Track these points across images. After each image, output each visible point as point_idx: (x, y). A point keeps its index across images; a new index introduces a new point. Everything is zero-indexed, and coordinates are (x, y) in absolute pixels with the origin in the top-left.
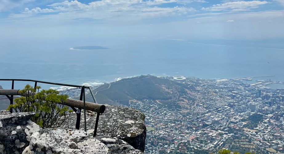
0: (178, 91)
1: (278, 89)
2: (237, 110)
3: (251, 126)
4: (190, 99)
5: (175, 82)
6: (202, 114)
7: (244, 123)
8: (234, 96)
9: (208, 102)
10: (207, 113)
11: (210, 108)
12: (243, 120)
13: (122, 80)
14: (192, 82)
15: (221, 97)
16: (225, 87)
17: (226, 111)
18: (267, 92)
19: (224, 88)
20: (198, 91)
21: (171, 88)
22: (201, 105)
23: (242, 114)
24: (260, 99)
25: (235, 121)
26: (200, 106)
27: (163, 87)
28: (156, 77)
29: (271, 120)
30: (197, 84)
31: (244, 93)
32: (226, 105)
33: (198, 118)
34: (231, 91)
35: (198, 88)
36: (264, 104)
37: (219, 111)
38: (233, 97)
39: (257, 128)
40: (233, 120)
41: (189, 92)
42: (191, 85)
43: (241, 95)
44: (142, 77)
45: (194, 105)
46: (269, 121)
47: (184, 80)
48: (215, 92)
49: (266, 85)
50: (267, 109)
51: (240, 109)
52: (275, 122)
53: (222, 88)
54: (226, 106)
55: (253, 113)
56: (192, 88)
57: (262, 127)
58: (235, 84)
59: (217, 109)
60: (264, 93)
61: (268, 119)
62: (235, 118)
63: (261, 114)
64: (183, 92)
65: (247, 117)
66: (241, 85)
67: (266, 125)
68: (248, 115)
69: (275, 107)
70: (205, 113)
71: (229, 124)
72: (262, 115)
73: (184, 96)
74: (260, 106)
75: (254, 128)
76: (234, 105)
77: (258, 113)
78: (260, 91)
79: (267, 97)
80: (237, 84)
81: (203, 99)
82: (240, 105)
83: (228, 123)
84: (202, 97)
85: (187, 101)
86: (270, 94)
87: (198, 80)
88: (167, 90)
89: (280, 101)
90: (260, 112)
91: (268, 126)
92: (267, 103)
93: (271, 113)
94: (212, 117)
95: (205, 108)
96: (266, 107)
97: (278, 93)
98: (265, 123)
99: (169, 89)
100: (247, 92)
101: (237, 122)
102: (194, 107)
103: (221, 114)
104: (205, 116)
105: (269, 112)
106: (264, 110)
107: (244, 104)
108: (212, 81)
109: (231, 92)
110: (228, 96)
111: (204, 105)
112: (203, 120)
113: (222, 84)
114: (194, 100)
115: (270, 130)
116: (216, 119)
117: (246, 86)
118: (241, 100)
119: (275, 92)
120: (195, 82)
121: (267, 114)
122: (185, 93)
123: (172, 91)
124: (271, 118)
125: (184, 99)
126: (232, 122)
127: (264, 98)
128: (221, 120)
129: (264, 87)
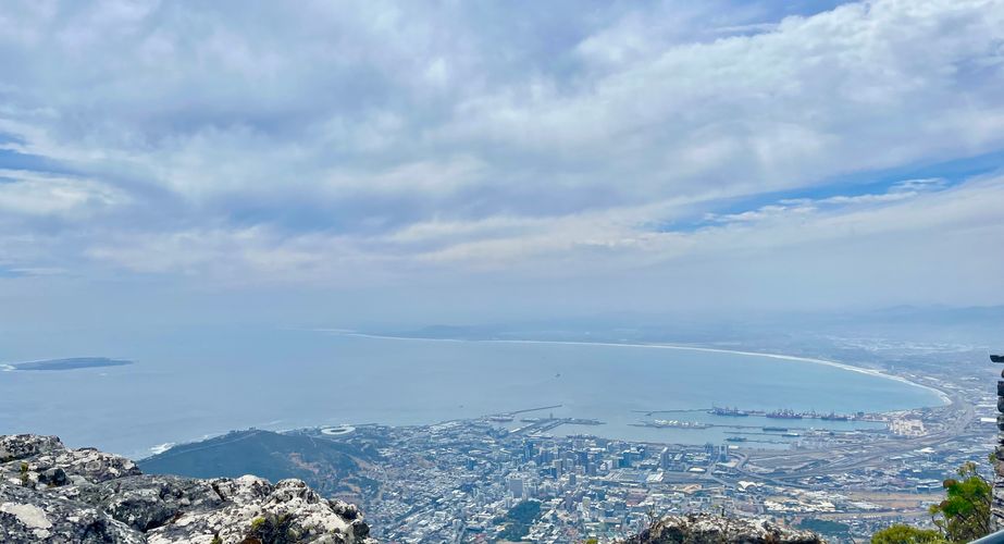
0: (336, 466)
1: (569, 437)
2: (481, 498)
3: (516, 534)
4: (365, 483)
5: (326, 443)
6: (397, 520)
7: (499, 529)
8: (474, 463)
9: (411, 487)
10: (410, 513)
11: (416, 501)
12: (497, 522)
13: (174, 450)
14: (370, 436)
15: (442, 469)
16: (452, 441)
17: (455, 503)
18: (547, 446)
19: (450, 444)
20: (386, 459)
21: (316, 460)
22: (395, 494)
23: (493, 506)
24: (533, 463)
25: (478, 527)
26: (392, 498)
27: (294, 459)
28: (273, 434)
29: (558, 511)
30: (383, 437)
31: (495, 455)
32: (455, 489)
33: (387, 531)
34: (465, 451)
35: (386, 453)
36: (541, 475)
37: (437, 506)
38: (471, 466)
39: (530, 537)
40: (472, 523)
41: (362, 464)
42: (367, 446)
43: (489, 459)
44: (233, 435)
45: (375, 496)
46: (554, 516)
47: (350, 436)
48: (429, 458)
49: (544, 430)
50: (548, 487)
51: (489, 495)
52: (566, 516)
53: (445, 446)
54: (456, 492)
55: (517, 500)
56: (372, 455)
57: (539, 532)
58: (474, 432)
59: (434, 500)
60: (541, 449)
61: (551, 512)
62: (477, 519)
63: (536, 500)
64: (346, 466)
65: (506, 512)
66: (488, 433)
67: (548, 526)
68: (507, 508)
69: (564, 479)
70: (406, 516)
71: (465, 535)
72: (539, 504)
73: (351, 476)
74: (534, 480)
75: (523, 538)
76: (475, 486)
77: (530, 499)
78: (530, 446)
79: (546, 458)
80: (478, 434)
81: (398, 478)
82: (489, 484)
83: (461, 534)
84: (397, 475)
85: (358, 489)
86: (554, 450)
87: (386, 430)
88: (304, 466)
89: (575, 464)
90: (534, 496)
91: (552, 528)
92: (547, 472)
93: (558, 497)
94: (423, 522)
95: (405, 501)
96: (547, 483)
97: (571, 445)
98: (546, 521)
99: (308, 462)
100: (502, 449)
101: (483, 528)
102: (378, 504)
103: (444, 513)
104: (405, 523)
105: (554, 494)
106: (542, 490)
107: (496, 480)
108: (416, 429)
109: (467, 453)
110: (460, 464)
111: (400, 493)
112: (401, 535)
113: (445, 436)
114: (375, 485)
115: (556, 537)
116: (433, 528)
117: (500, 433)
118: (491, 471)
119: (563, 444)
120: (376, 438)
121: (550, 499)
122: (354, 468)
123: (319, 466)
124: (558, 507)
125: (351, 486)
126: (469, 530)
127: (539, 461)
128: (445, 527)
129: (539, 434)
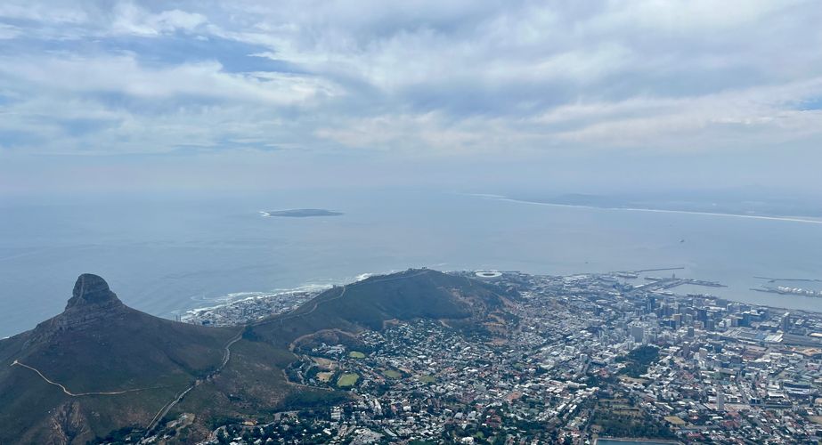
0: (487, 302)
1: (690, 296)
2: (605, 339)
3: (635, 372)
4: (508, 317)
5: (479, 284)
6: (534, 349)
7: (620, 366)
8: (601, 310)
9: (546, 324)
10: (544, 345)
11: (550, 335)
12: (618, 360)
13: (371, 279)
14: (515, 282)
15: (572, 312)
16: (582, 290)
17: (583, 341)
18: (668, 301)
19: (581, 293)
20: (526, 300)
21: (472, 296)
22: (533, 328)
23: (616, 346)
24: (654, 315)
25: (602, 362)
26: (531, 331)
27: (455, 294)
28: (440, 273)
29: (675, 358)
30: (524, 282)
31: (620, 305)
32: (582, 329)
33: (525, 357)
34: (593, 300)
35: (526, 295)
36: (661, 326)
37: (568, 342)
38: (598, 312)
39: (647, 375)
40: (597, 359)
41: (507, 302)
42: (511, 288)
43: (615, 308)
44: (411, 271)
45: (516, 328)
46: (671, 361)
47: (497, 279)
48: (562, 302)
49: (666, 288)
50: (667, 336)
51: (614, 338)
52: (683, 362)
53: (576, 294)
54: (584, 332)
55: (638, 344)
56: (514, 295)
57: (656, 373)
58: (602, 285)
59: (565, 336)
60: (662, 304)
61: (669, 357)
62: (601, 356)
63: (655, 346)
64: (494, 303)
65: (627, 353)
66: (614, 287)
67: (665, 368)
68: (628, 350)
69: (683, 331)
70: (541, 346)
71: (590, 367)
72: (657, 350)
73: (498, 311)
74: (654, 329)
75: (641, 376)
76: (601, 329)
77: (650, 345)
78: (652, 300)
79: (667, 311)
80: (606, 286)
81: (536, 316)
82: (613, 329)
83: (587, 366)
84: (535, 313)
85: (503, 321)
86: (675, 306)
87: (526, 277)
88: (462, 299)
89: (694, 319)
90: (653, 343)
91: (668, 371)
92: (667, 323)
93: (675, 345)
94: (555, 353)
95: (541, 335)
96: (665, 333)
97: (691, 302)
98: (664, 365)
99: (465, 296)
100: (626, 301)
101: (606, 364)
102: (518, 334)
103: (573, 348)
104: (540, 352)
105: (672, 343)
106: (661, 339)
107: (620, 325)
108: (554, 279)
109: (594, 301)
110: (588, 310)
111: (537, 328)
112: (536, 361)
113: (576, 286)
114: (517, 320)
115: (672, 379)
116: (563, 358)
117: (625, 288)
118: (615, 318)
119: (683, 301)
120: (519, 283)
121: (668, 346)
122: (500, 304)
123: (473, 301)
124: (676, 354)
125: (497, 318)
126: (594, 363)
127: (660, 314)
128: (574, 359)
129: (661, 291)
